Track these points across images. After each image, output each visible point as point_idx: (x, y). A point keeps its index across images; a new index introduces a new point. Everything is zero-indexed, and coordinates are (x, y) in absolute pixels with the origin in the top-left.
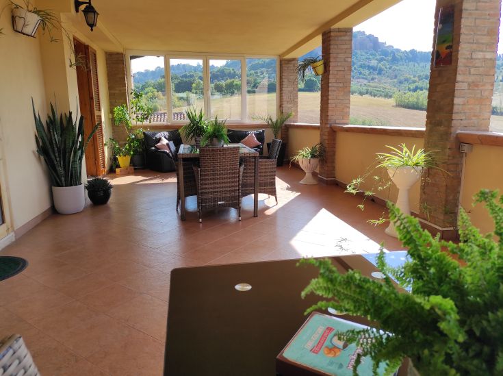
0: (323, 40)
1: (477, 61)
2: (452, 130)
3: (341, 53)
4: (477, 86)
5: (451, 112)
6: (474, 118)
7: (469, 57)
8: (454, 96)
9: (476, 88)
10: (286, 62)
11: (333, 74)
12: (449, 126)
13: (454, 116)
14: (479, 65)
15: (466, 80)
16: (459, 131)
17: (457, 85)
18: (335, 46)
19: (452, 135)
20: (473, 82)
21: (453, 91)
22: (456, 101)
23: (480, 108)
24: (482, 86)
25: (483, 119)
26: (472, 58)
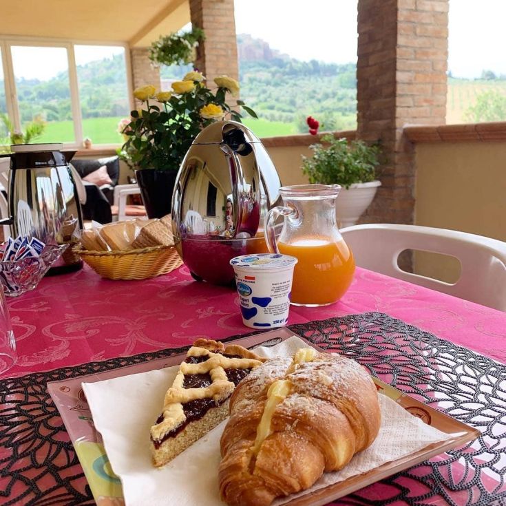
0: (191, 9)
1: (424, 14)
2: (398, 123)
3: (220, 29)
4: (426, 54)
5: (393, 94)
6: (425, 104)
7: (413, 8)
8: (395, 69)
9: (425, 58)
10: (140, 52)
11: (210, 61)
12: (393, 117)
13: (399, 101)
14: (427, 21)
15: (410, 45)
16: (407, 125)
17: (398, 51)
18: (211, 19)
19: (397, 131)
20: (421, 48)
21: (394, 61)
22: (400, 76)
23: (433, 88)
24: (434, 54)
25: (438, 106)
26: (416, 10)
